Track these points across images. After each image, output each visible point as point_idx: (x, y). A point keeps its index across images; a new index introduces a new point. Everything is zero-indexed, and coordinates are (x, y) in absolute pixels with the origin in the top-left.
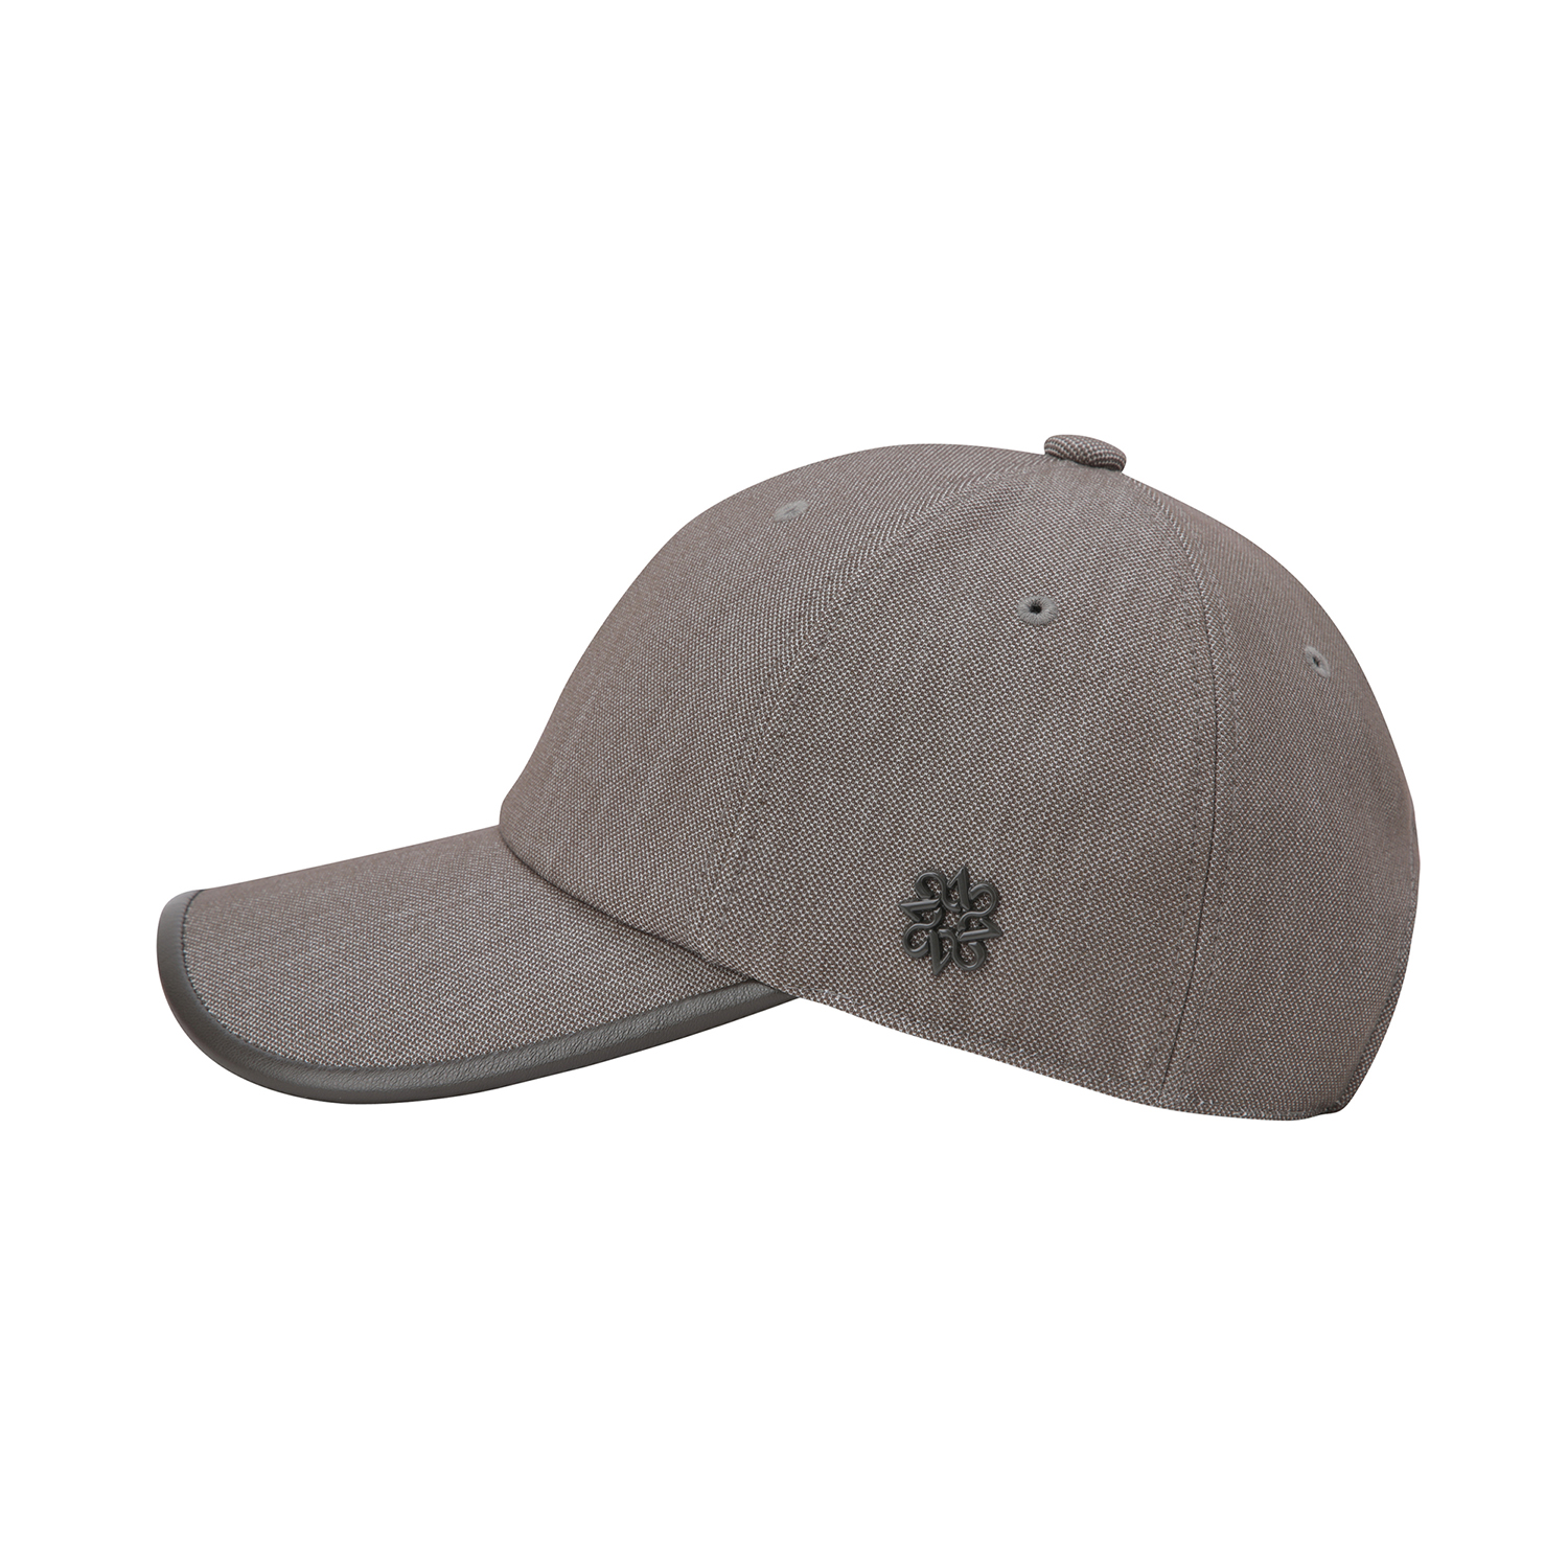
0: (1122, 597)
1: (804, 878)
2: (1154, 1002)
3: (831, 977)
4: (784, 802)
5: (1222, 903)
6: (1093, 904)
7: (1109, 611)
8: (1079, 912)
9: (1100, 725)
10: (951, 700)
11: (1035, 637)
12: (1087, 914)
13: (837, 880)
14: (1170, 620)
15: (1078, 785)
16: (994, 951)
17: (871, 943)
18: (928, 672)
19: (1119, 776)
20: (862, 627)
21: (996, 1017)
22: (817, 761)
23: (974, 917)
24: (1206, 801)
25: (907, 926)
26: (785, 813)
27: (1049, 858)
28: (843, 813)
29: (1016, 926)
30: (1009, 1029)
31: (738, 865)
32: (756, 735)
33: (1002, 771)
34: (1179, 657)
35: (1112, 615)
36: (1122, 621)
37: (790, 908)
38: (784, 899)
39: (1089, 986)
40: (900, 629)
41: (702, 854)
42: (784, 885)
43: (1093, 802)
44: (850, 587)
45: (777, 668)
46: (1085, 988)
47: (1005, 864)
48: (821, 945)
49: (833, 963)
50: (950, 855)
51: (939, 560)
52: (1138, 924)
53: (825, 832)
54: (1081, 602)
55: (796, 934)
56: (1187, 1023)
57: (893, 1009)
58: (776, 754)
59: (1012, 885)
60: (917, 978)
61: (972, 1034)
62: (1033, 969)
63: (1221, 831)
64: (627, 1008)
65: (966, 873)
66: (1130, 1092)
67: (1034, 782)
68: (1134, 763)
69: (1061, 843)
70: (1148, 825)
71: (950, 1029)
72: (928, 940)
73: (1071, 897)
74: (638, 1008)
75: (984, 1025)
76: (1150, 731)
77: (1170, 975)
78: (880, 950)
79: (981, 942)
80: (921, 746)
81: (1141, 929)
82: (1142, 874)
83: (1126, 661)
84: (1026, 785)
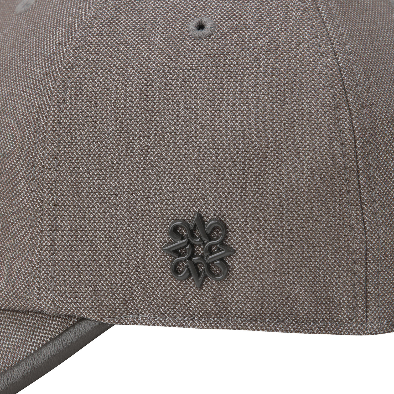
0: (256, 3)
1: (96, 247)
2: (345, 267)
3: (132, 306)
4: (69, 201)
5: (373, 189)
6: (289, 214)
7: (250, 15)
8: (281, 222)
9: (263, 94)
10: (160, 103)
11: (205, 46)
12: (286, 222)
13: (118, 244)
14: (292, 10)
15: (258, 138)
16: (232, 264)
17: (151, 278)
18: (140, 89)
19: (284, 124)
20: (89, 71)
21: (245, 304)
22: (83, 168)
23: (213, 245)
24: (346, 125)
25: (172, 261)
26: (72, 208)
27: (252, 191)
28: (110, 198)
29: (242, 243)
30: (256, 309)
31: (51, 249)
32: (39, 162)
33: (206, 142)
34: (303, 33)
35: (252, 17)
36: (260, 19)
37: (93, 266)
38: (88, 261)
39: (301, 270)
40: (114, 65)
41: (26, 249)
42: (85, 254)
43: (272, 147)
44: (74, 46)
45: (41, 113)
46: (298, 272)
47: (224, 204)
48: (120, 286)
49: (131, 297)
50: (187, 207)
51: (128, 12)
52: (321, 219)
53: (101, 214)
54: (230, 14)
55: (102, 282)
56: (371, 274)
57: (178, 315)
58: (56, 170)
59: (232, 217)
60: (188, 292)
61: (233, 318)
62: (261, 269)
63: (361, 142)
64: (6, 363)
65: (200, 217)
66: (347, 330)
67: (229, 144)
68: (292, 113)
69: (257, 179)
70: (311, 151)
71: (218, 318)
72: (187, 267)
73: (273, 213)
74: (13, 361)
75: (239, 310)
76: (298, 88)
77: (351, 246)
78: (159, 280)
79: (222, 260)
80: (149, 140)
81: (324, 222)
82: (314, 185)
83: (269, 46)
84: (224, 147)
